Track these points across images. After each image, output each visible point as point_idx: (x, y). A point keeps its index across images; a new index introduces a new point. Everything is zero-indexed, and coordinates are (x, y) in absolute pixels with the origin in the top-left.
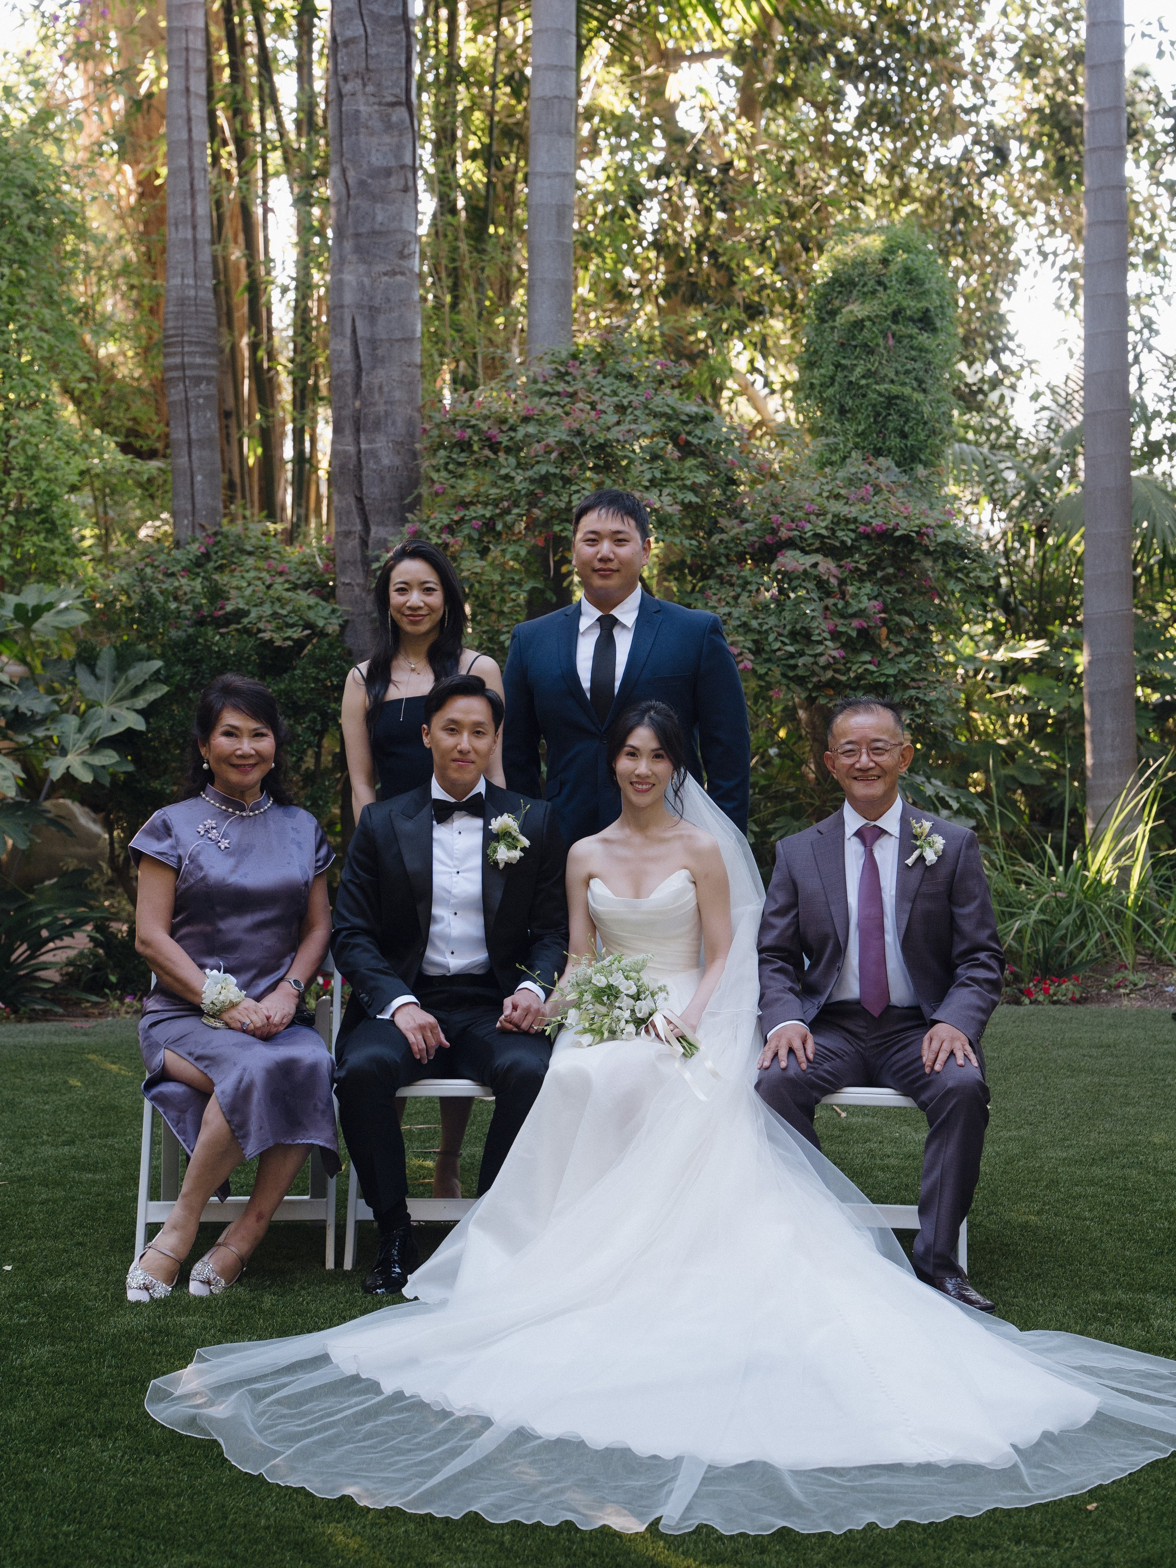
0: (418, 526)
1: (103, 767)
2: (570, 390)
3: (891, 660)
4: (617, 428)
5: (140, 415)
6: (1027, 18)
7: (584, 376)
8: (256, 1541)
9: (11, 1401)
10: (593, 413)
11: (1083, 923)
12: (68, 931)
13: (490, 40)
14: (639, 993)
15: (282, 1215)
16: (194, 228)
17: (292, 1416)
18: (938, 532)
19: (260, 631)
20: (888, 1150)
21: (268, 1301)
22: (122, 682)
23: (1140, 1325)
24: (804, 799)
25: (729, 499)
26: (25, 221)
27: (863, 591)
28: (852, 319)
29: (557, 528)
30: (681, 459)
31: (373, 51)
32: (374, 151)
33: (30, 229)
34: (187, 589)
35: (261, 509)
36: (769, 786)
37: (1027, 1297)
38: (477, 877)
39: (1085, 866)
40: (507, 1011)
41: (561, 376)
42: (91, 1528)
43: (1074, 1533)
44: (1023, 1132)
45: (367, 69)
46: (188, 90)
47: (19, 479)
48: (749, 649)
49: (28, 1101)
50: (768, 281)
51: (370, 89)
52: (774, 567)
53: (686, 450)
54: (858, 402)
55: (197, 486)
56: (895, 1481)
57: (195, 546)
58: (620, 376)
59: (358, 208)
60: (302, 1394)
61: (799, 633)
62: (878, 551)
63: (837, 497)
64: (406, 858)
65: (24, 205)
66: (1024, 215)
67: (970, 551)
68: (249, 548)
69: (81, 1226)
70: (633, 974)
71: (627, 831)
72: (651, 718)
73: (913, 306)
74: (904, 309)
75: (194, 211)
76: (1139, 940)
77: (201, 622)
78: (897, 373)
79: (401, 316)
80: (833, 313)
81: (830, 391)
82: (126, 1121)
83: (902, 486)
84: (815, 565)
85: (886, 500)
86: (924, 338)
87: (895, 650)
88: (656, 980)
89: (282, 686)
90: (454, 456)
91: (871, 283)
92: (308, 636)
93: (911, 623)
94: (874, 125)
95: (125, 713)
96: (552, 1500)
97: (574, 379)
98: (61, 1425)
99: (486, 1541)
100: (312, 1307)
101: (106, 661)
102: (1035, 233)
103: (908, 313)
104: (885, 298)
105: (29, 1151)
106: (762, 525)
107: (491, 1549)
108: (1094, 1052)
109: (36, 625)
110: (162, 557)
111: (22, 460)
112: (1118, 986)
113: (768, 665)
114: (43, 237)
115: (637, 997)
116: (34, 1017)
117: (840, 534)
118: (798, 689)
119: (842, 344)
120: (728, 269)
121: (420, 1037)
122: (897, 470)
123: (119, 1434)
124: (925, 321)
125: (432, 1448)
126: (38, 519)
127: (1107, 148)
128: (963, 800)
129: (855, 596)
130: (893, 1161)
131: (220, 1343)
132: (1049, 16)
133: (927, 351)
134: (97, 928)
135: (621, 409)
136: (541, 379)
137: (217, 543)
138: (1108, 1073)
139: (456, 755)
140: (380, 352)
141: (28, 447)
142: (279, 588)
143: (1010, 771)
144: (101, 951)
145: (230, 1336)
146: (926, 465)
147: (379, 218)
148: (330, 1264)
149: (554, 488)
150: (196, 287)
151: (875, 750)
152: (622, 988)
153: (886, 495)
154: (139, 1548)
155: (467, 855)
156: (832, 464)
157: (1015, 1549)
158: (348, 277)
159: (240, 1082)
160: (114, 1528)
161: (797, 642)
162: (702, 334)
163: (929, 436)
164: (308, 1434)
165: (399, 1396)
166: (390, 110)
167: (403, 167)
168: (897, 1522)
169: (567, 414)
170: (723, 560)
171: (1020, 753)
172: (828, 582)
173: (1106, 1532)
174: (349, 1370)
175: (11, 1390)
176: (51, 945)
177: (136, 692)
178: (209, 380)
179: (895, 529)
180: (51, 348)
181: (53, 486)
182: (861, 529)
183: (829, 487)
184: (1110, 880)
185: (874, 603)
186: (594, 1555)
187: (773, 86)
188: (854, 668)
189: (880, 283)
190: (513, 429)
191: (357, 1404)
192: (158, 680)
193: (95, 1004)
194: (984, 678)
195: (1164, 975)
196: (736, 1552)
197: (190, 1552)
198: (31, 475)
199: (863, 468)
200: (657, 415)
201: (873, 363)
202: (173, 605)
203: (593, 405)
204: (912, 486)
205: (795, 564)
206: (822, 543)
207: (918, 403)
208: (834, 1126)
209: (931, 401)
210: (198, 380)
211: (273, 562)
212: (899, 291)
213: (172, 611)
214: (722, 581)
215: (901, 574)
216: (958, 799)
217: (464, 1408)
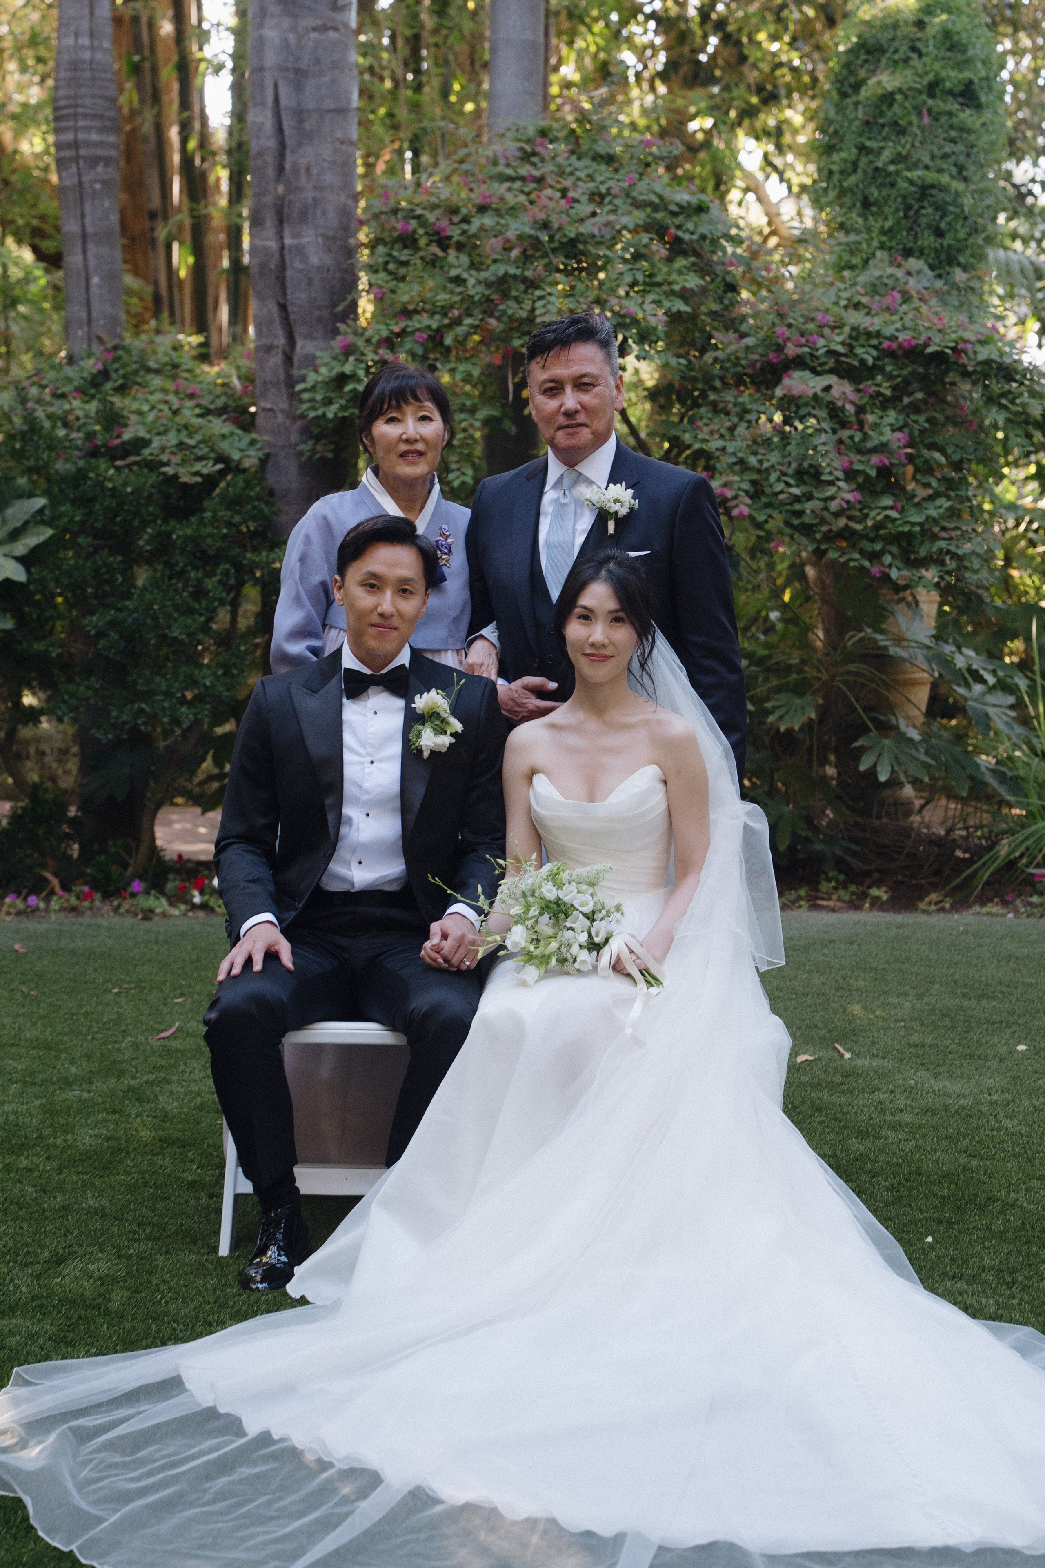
0: (351, 339)
2: (537, 173)
3: (918, 505)
4: (592, 220)
7: (555, 156)
10: (563, 202)
14: (595, 911)
17: (125, 1465)
18: (979, 348)
19: (162, 464)
20: (901, 1102)
24: (810, 672)
25: (726, 308)
27: (886, 420)
28: (880, 91)
29: (517, 343)
30: (670, 260)
34: (80, 413)
36: (769, 657)
38: (396, 767)
40: (435, 940)
41: (527, 157)
48: (746, 492)
50: (785, 59)
52: (779, 392)
53: (676, 247)
54: (884, 193)
55: (94, 290)
57: (91, 362)
58: (597, 158)
60: (143, 1432)
61: (807, 472)
62: (905, 372)
63: (857, 306)
64: (309, 742)
67: (1016, 371)
68: (152, 364)
70: (589, 888)
71: (581, 715)
72: (609, 571)
73: (953, 77)
74: (943, 81)
77: (93, 453)
78: (933, 157)
79: (333, 82)
80: (857, 87)
81: (852, 180)
83: (937, 293)
84: (828, 389)
85: (917, 309)
86: (966, 116)
87: (922, 493)
88: (614, 898)
89: (189, 532)
90: (395, 254)
91: (904, 49)
92: (220, 471)
93: (943, 460)
95: (2, 560)
97: (543, 160)
100: (172, 1307)
103: (948, 85)
104: (920, 67)
106: (764, 340)
110: (52, 374)
113: (768, 511)
115: (594, 916)
117: (859, 351)
118: (804, 540)
119: (868, 123)
120: (738, 43)
122: (930, 273)
124: (969, 95)
125: (301, 1515)
128: (1001, 674)
129: (876, 426)
130: (908, 1117)
133: (969, 131)
135: (597, 197)
136: (502, 161)
137: (118, 359)
139: (376, 619)
140: (307, 125)
142: (189, 414)
146: (965, 269)
149: (514, 293)
150: (92, 48)
152: (575, 904)
153: (918, 303)
155: (385, 741)
156: (852, 268)
158: (271, 33)
161: (804, 482)
163: (969, 234)
165: (265, 1438)
169: (532, 203)
170: (718, 384)
172: (843, 409)
174: (206, 1399)
177: (15, 535)
178: (107, 161)
179: (926, 345)
182: (885, 345)
183: (845, 295)
185: (898, 435)
188: (873, 514)
189: (913, 49)
190: (466, 220)
191: (209, 1450)
192: (43, 523)
194: (1026, 530)
199: (889, 271)
200: (638, 205)
201: (904, 146)
202: (61, 432)
203: (564, 192)
204: (949, 293)
205: (803, 387)
206: (837, 362)
207: (957, 194)
208: (835, 1070)
209: (973, 192)
210: (94, 161)
211: (181, 381)
212: (936, 58)
213: (60, 440)
214: (717, 409)
215: (932, 400)
216: (994, 673)
217: (347, 1457)
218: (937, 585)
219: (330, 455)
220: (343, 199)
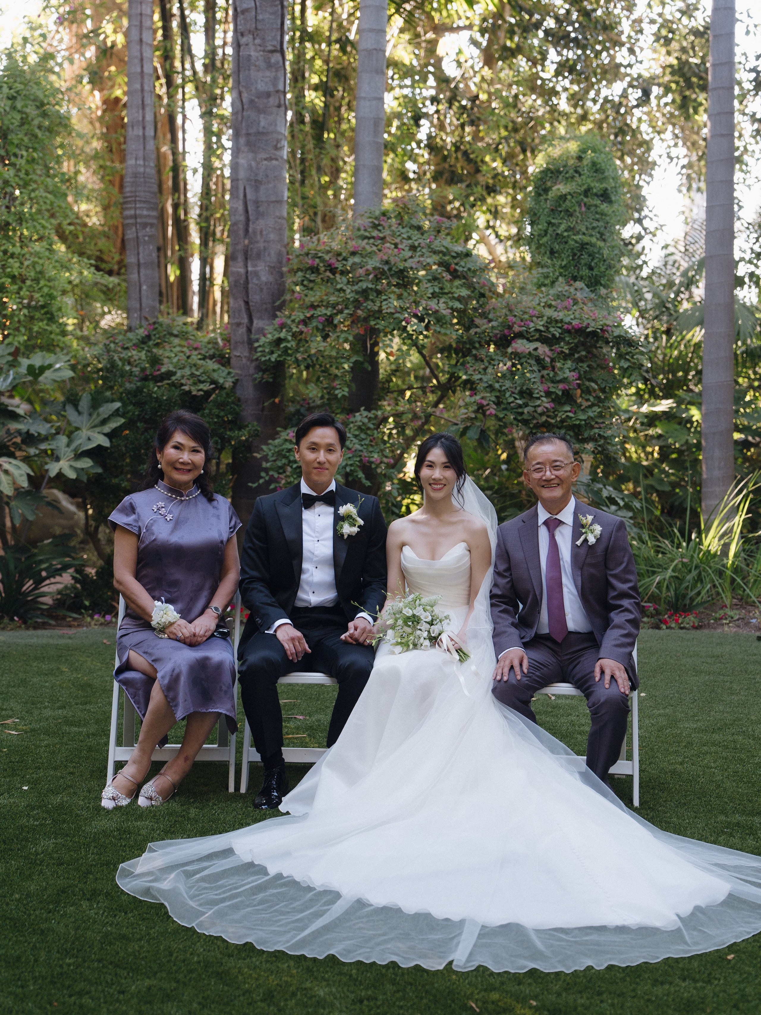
0: (284, 320)
1: (83, 469)
2: (381, 235)
3: (583, 410)
4: (411, 260)
5: (103, 248)
6: (663, 8)
7: (390, 226)
8: (191, 971)
9: (30, 876)
10: (396, 250)
11: (699, 579)
12: (58, 572)
13: (327, 15)
14: (432, 620)
15: (200, 758)
16: (144, 128)
17: (211, 888)
18: (614, 329)
19: (182, 385)
20: (583, 721)
21: (193, 812)
22: (95, 416)
23: (752, 837)
25: (481, 306)
26: (36, 122)
27: (566, 366)
28: (559, 194)
29: (372, 323)
30: (452, 280)
31: (260, 17)
32: (259, 81)
33: (40, 127)
34: (136, 358)
35: (178, 309)
36: (501, 489)
37: (678, 818)
38: (330, 543)
39: (701, 543)
40: (351, 631)
41: (375, 227)
42: (84, 961)
43: (721, 974)
44: (667, 711)
45: (256, 29)
46: (141, 40)
47: (31, 286)
48: (494, 402)
49: (35, 680)
50: (500, 171)
51: (258, 41)
52: (510, 350)
53: (455, 275)
54: (562, 247)
55: (143, 292)
56: (602, 938)
57: (142, 330)
58: (413, 227)
59: (249, 117)
60: (217, 874)
61: (525, 392)
62: (575, 341)
63: (550, 306)
64: (286, 531)
65: (36, 112)
66: (659, 133)
67: (634, 342)
68: (175, 332)
69: (72, 762)
70: (428, 608)
71: (428, 516)
72: (442, 443)
73: (597, 186)
74: (592, 188)
75: (144, 117)
76: (733, 590)
77: (145, 379)
78: (587, 228)
79: (275, 187)
80: (546, 190)
81: (545, 240)
82: (98, 694)
83: (591, 300)
84: (536, 349)
85: (581, 309)
86: (604, 207)
87: (585, 404)
88: (443, 612)
90: (308, 276)
91: (571, 171)
92: (213, 389)
93: (596, 387)
94: (566, 74)
95: (96, 435)
96: (382, 947)
97: (384, 228)
98: (63, 892)
99: (340, 974)
100: (222, 816)
101: (85, 402)
102: (665, 144)
103: (595, 191)
104: (580, 181)
105: (36, 712)
106: (502, 323)
107: (345, 979)
108: (709, 660)
109: (41, 379)
110: (121, 337)
111: (33, 274)
112: (721, 619)
113: (505, 412)
114: (47, 133)
115: (431, 624)
116: (37, 627)
117: (552, 329)
118: (524, 428)
119: (552, 210)
120: (476, 163)
121: (291, 645)
122: (587, 290)
123: (100, 898)
124: (605, 196)
125: (302, 911)
126: (42, 312)
127: (723, 88)
128: (626, 500)
129: (561, 369)
131: (163, 839)
132: (677, 8)
133: (605, 215)
134: (77, 571)
135: (413, 248)
136: (362, 228)
137: (155, 329)
138: (719, 674)
139: (316, 465)
140: (261, 209)
141: (37, 266)
142: (195, 358)
143: (650, 481)
144: (78, 586)
145: (169, 835)
146: (604, 287)
147: (263, 123)
148: (231, 789)
149: (371, 297)
150: (145, 166)
151: (555, 467)
152: (422, 617)
153: (582, 305)
154: (116, 974)
155: (324, 530)
156: (545, 285)
157: (683, 985)
158: (242, 161)
159: (173, 671)
160: (99, 961)
161: (524, 397)
162: (457, 204)
163: (606, 269)
164: (223, 900)
165: (279, 876)
166: (270, 55)
167: (278, 91)
168: (606, 965)
169: (380, 250)
170: (477, 345)
171: (656, 470)
172: (544, 360)
173: (741, 974)
174: (247, 859)
175: (30, 868)
176: (47, 582)
177: (104, 422)
178: (152, 225)
179: (587, 327)
180: (52, 203)
181: (52, 291)
182: (565, 327)
183: (544, 300)
184: (716, 551)
185: (573, 373)
186: (411, 984)
187: (505, 48)
188: (560, 414)
189: (576, 171)
190: (345, 259)
191: (253, 882)
192: (118, 415)
193: (75, 619)
194: (634, 423)
195: (749, 612)
196: (502, 983)
197: (149, 978)
198: (38, 283)
199: (566, 288)
200: (435, 252)
201: (572, 222)
202: (128, 368)
203: (396, 245)
204: (597, 300)
205: (523, 348)
206: (541, 335)
207: (600, 248)
208: (548, 705)
209: (608, 247)
210: (145, 225)
211: (191, 341)
212: (588, 177)
213: (127, 372)
214: (477, 359)
215: (590, 356)
216: (623, 499)
217: (322, 885)
218: (593, 452)
219: (271, 380)
220: (279, 247)
